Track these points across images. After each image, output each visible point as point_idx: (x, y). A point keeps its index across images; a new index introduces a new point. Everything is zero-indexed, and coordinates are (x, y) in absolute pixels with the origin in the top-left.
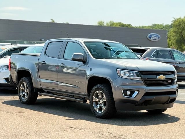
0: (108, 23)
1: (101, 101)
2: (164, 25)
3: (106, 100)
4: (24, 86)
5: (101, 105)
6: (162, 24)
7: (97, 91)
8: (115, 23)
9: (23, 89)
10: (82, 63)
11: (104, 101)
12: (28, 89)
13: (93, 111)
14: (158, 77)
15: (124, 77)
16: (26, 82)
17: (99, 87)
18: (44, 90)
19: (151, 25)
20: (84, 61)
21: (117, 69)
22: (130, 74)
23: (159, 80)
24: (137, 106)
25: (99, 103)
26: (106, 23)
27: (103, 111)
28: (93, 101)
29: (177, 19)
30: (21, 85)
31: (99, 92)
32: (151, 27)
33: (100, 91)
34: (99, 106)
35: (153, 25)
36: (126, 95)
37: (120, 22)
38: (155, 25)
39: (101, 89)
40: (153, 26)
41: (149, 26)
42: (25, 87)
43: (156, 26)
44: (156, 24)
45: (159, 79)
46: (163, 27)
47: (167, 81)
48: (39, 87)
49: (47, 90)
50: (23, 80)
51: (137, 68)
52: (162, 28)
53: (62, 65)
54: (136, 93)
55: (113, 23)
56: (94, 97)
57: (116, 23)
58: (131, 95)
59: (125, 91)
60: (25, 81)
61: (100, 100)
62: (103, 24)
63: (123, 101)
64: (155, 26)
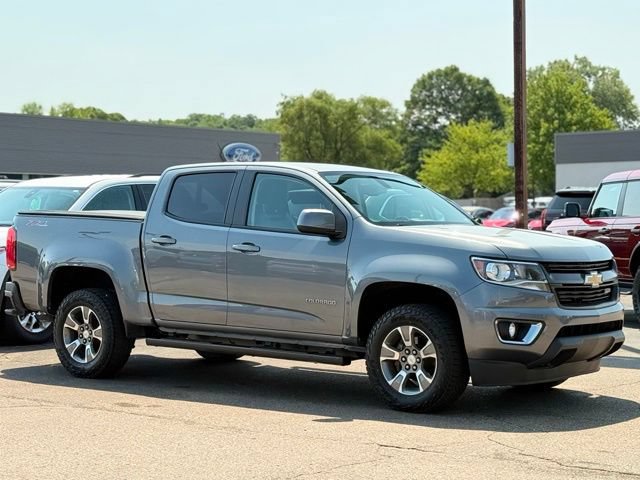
0: (57, 108)
1: (411, 360)
2: (228, 116)
3: (434, 356)
4: (79, 318)
5: (411, 371)
6: (218, 114)
7: (399, 329)
8: (77, 110)
9: (76, 328)
10: (328, 239)
11: (423, 357)
12: (100, 327)
13: (383, 390)
14: (588, 280)
15: (499, 281)
16: (89, 305)
17: (407, 316)
18: (161, 329)
19: (184, 116)
20: (339, 234)
21: (473, 258)
22: (512, 271)
23: (589, 288)
24: (532, 370)
25: (403, 365)
26: (49, 110)
27: (421, 390)
28: (382, 359)
29: (294, 100)
30: (66, 316)
31: (406, 331)
32: (186, 122)
33: (411, 328)
34: (403, 374)
35: (191, 116)
36: (506, 336)
37: (93, 106)
38: (197, 118)
39: (414, 319)
40: (192, 120)
41: (178, 121)
42: (86, 321)
43: (203, 121)
44: (202, 113)
45: (590, 285)
46: (225, 124)
47: (603, 292)
48: (146, 319)
49: (177, 328)
50: (75, 300)
51: (534, 251)
52: (221, 127)
53: (246, 247)
54: (536, 329)
55: (74, 109)
56: (384, 345)
57: (81, 109)
58: (519, 336)
59: (503, 324)
60: (89, 302)
61: (408, 354)
62: (40, 112)
63: (494, 356)
64: (197, 120)
